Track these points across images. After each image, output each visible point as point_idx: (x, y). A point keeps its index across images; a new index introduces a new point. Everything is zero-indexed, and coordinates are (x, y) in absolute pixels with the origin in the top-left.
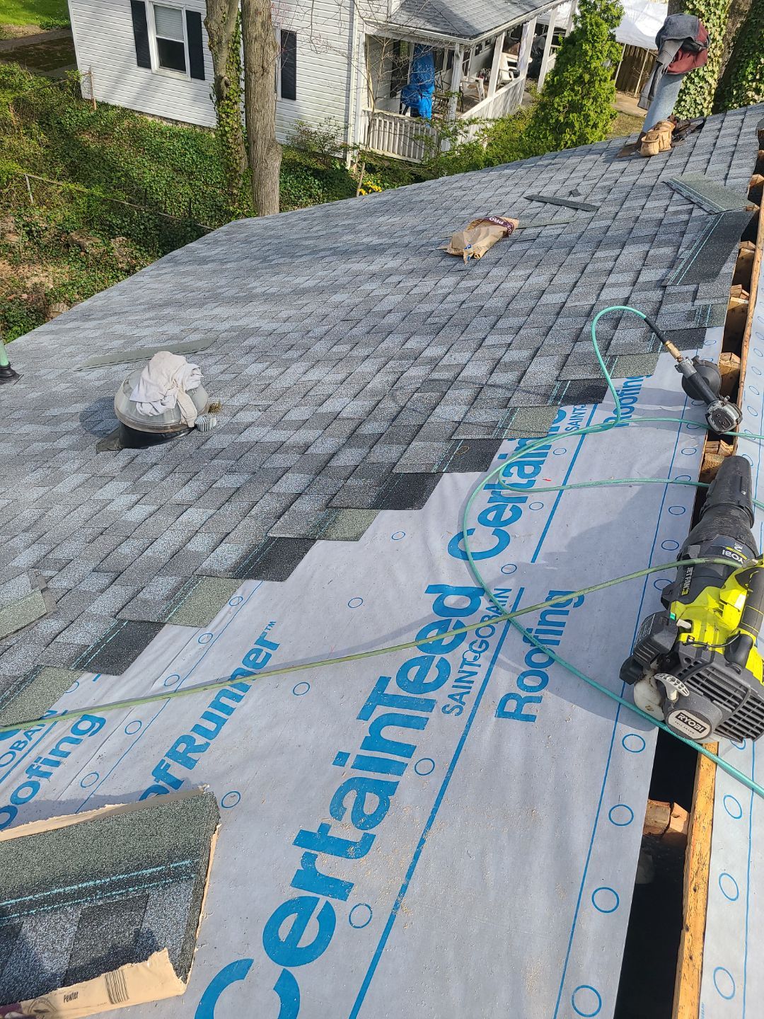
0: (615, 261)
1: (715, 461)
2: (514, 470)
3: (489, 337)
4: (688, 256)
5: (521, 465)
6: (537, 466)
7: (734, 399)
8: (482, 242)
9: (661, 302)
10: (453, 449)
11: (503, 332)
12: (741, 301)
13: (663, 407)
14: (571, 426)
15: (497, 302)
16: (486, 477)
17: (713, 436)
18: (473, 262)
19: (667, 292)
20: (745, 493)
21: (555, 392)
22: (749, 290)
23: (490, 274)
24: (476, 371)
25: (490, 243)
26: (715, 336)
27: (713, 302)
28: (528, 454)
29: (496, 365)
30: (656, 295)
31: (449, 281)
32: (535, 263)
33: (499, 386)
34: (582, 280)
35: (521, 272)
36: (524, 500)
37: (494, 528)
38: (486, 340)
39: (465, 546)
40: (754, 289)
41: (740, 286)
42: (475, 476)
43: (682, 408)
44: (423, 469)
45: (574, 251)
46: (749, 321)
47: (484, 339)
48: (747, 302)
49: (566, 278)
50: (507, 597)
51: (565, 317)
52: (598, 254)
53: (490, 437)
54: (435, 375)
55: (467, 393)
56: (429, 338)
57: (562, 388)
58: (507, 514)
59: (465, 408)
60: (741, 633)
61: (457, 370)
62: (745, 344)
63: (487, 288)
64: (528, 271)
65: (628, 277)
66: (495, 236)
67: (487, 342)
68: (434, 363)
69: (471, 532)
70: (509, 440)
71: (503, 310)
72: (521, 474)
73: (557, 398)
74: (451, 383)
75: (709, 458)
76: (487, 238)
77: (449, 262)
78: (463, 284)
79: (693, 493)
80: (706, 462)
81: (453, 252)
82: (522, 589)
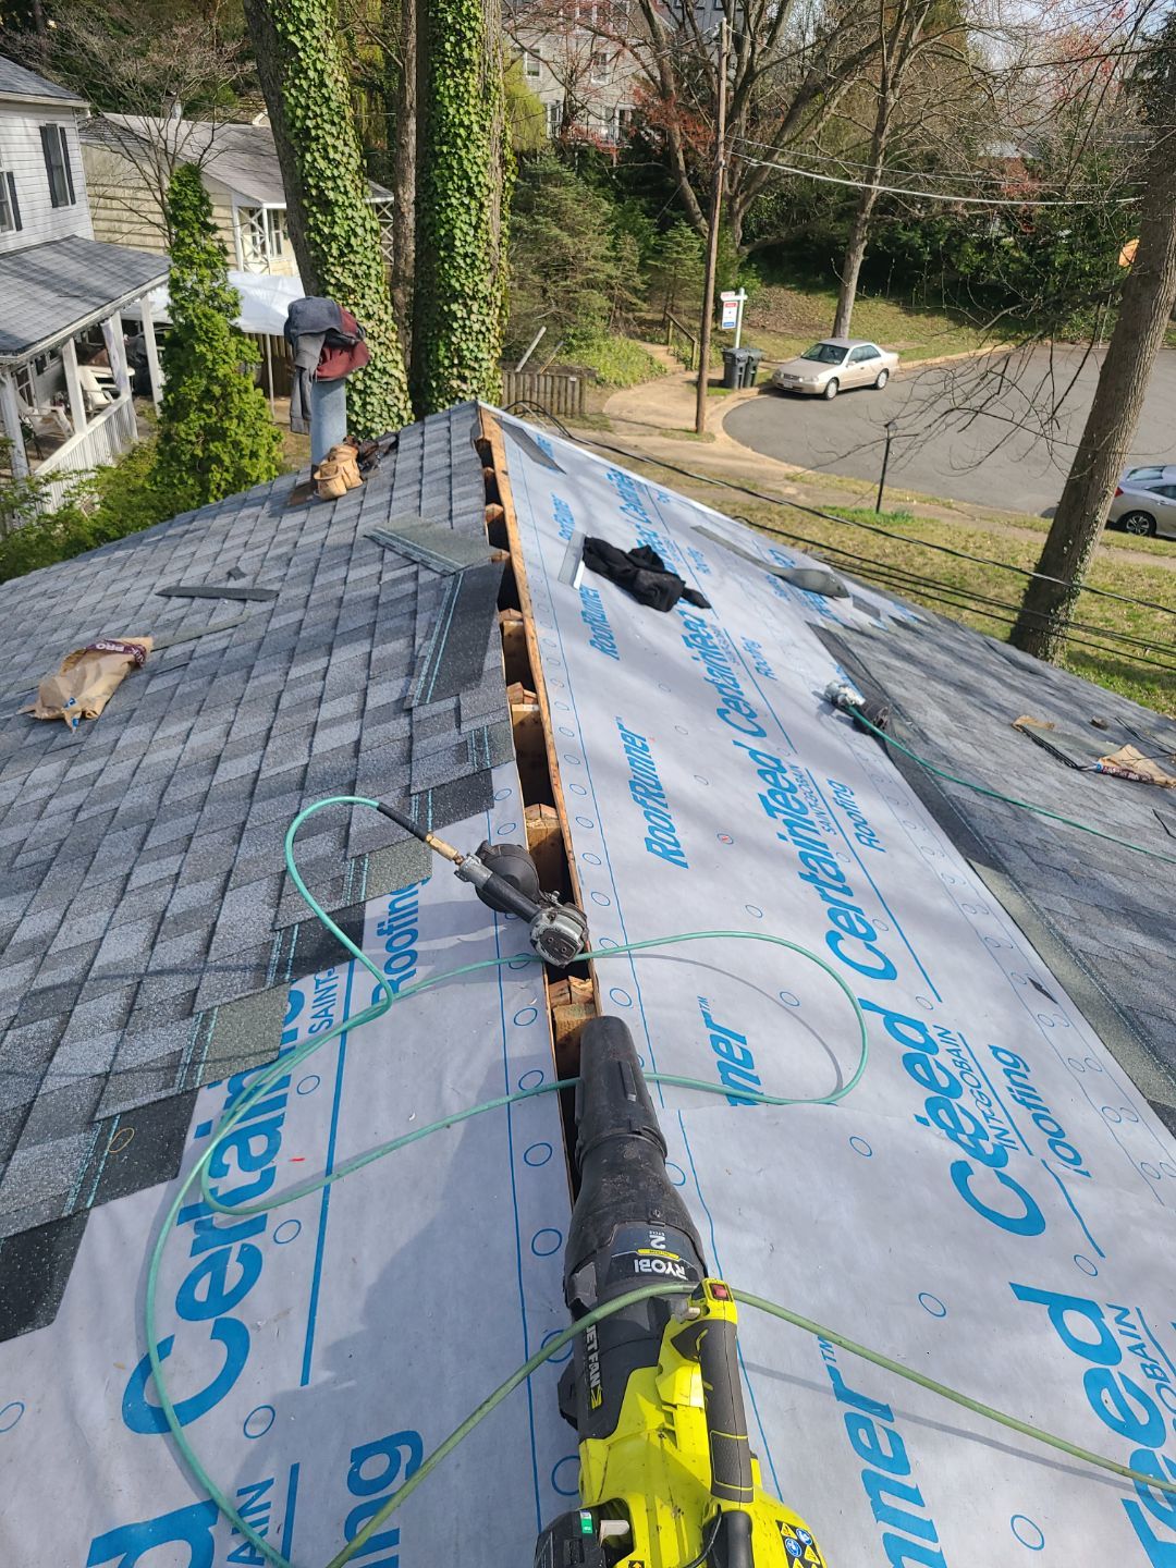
0: (324, 679)
1: (572, 1018)
2: (231, 1156)
3: (137, 870)
4: (431, 651)
5: (240, 1138)
6: (271, 1130)
7: (568, 897)
8: (96, 688)
9: (411, 737)
10: (100, 1146)
11: (160, 854)
12: (528, 708)
13: (465, 938)
14: (319, 1021)
15: (140, 797)
16: (179, 1191)
17: (556, 975)
18: (86, 726)
19: (415, 718)
20: (633, 1098)
21: (275, 956)
22: (534, 689)
23: (121, 743)
24: (123, 948)
25: (110, 687)
26: (507, 780)
27: (487, 721)
28: (253, 1107)
29: (160, 924)
30: (400, 727)
31: (47, 771)
32: (195, 706)
33: (173, 971)
34: (279, 722)
35: (175, 729)
36: (257, 1225)
37: (211, 1322)
38: (133, 877)
39: (156, 1392)
40: (540, 685)
41: (519, 685)
42: (155, 1194)
43: (491, 931)
44: (46, 1214)
45: (254, 673)
46: (549, 740)
47: (129, 875)
48: (536, 708)
49: (250, 725)
50: (267, 1506)
51: (264, 799)
52: (295, 672)
53: (171, 1092)
54: (46, 979)
55: (110, 1003)
56: (23, 898)
57: (287, 942)
58: (234, 1272)
59: (113, 1037)
60: (723, 1509)
61: (88, 956)
62: (554, 781)
63: (118, 772)
64: (186, 725)
65: (349, 704)
66: (114, 674)
67: (134, 883)
68: (40, 949)
69: (165, 1348)
70: (210, 1086)
71: (153, 809)
72: (247, 1163)
73: (281, 969)
74: (76, 990)
75: (561, 1016)
76: (101, 679)
77: (42, 734)
78: (76, 772)
79: (554, 1105)
80: (558, 1026)
81: (46, 715)
82: (295, 1469)
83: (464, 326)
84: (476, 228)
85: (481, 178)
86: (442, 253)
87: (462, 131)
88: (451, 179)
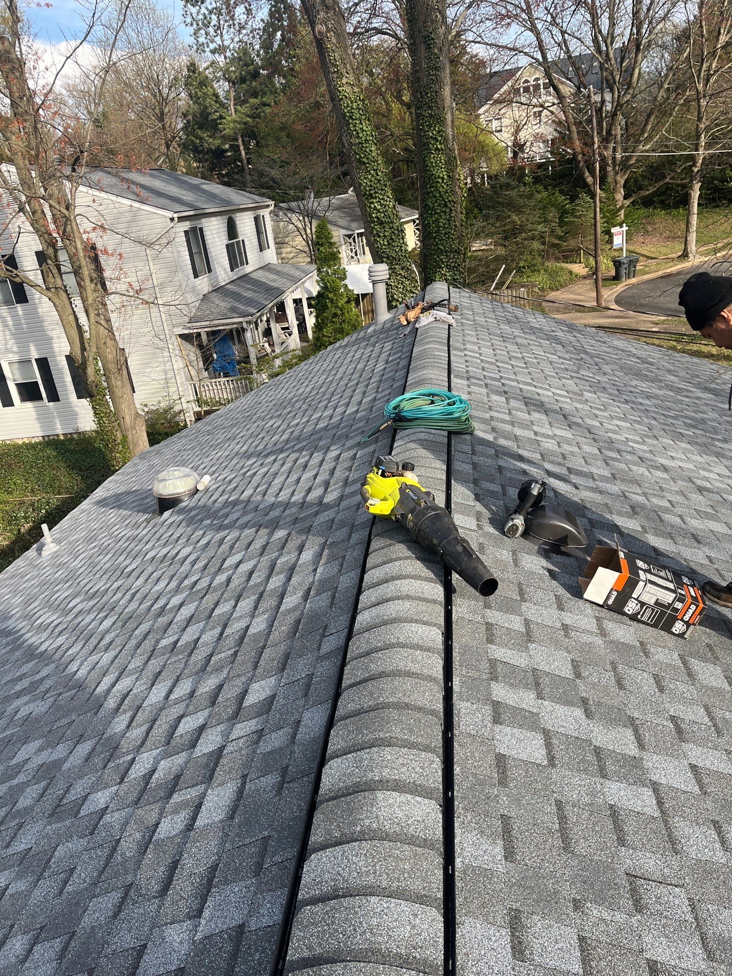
83: (447, 265)
84: (449, 221)
85: (450, 198)
86: (434, 235)
87: (440, 180)
88: (436, 202)
